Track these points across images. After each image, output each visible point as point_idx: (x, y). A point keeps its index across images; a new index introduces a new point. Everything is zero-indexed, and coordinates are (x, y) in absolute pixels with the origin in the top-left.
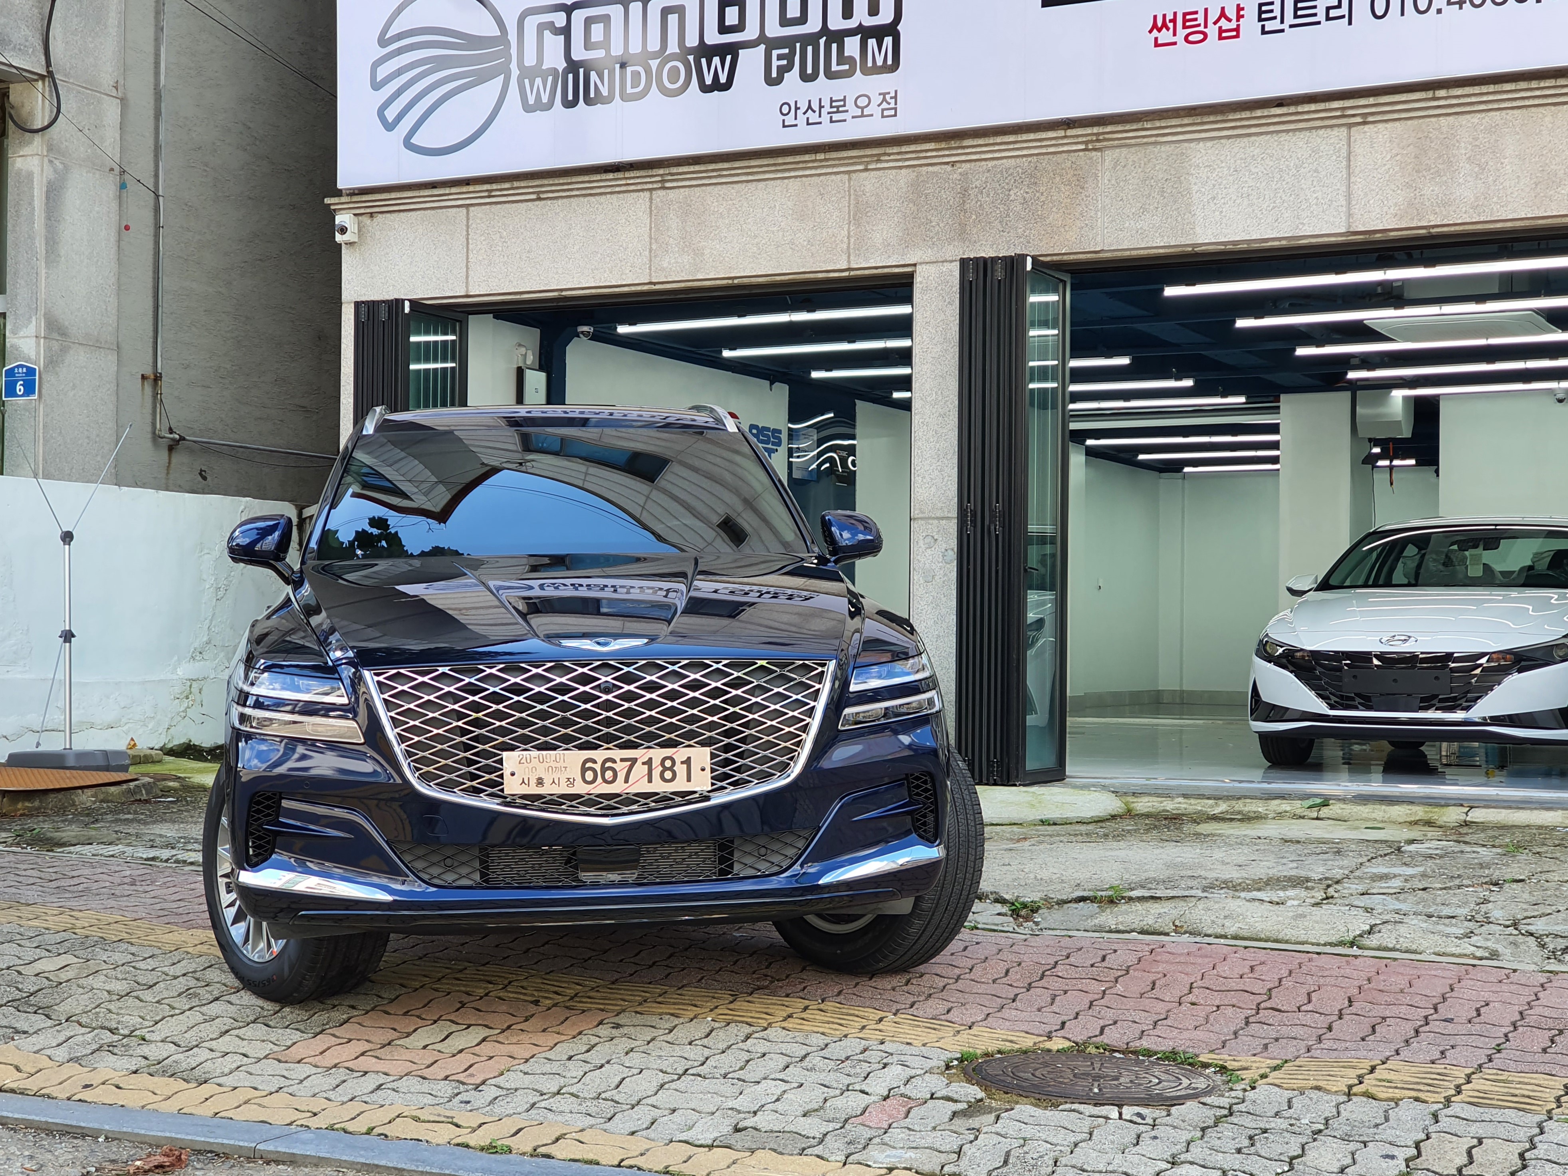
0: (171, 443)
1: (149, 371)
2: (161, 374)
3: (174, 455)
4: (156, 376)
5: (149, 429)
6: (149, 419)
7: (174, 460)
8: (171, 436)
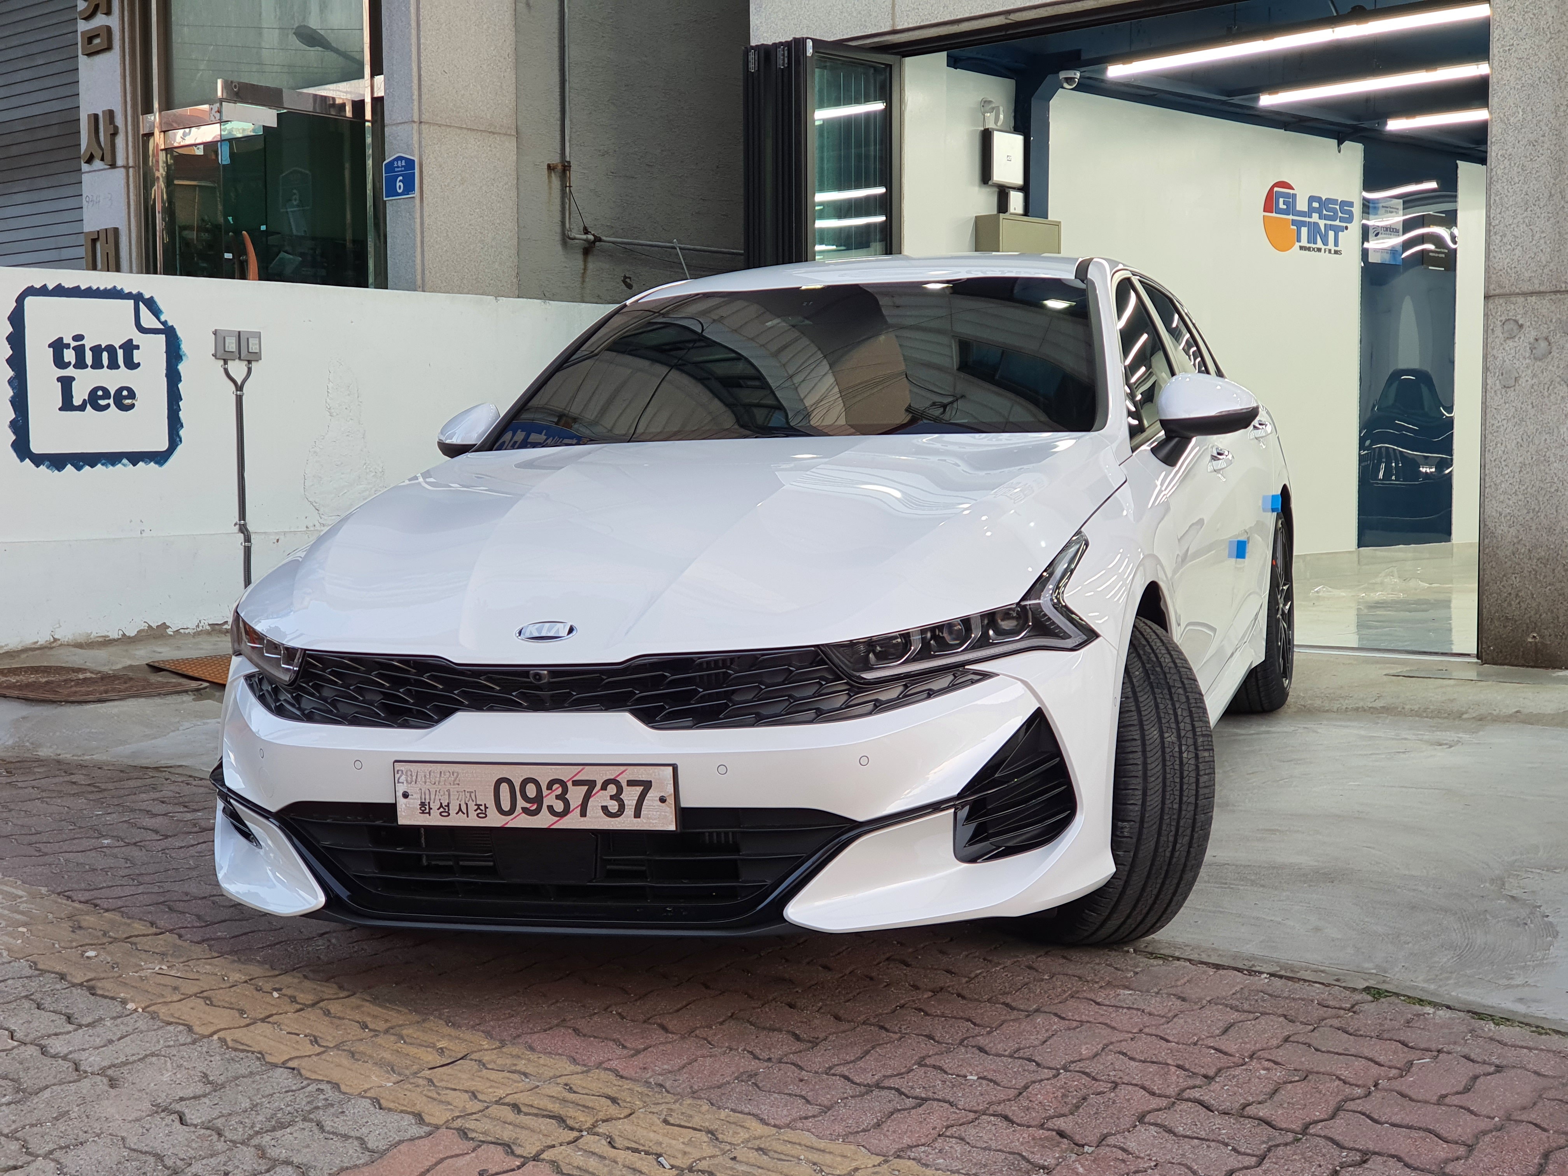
0: (587, 245)
1: (556, 159)
2: (569, 162)
3: (590, 258)
4: (564, 166)
5: (558, 229)
6: (557, 217)
7: (591, 266)
8: (584, 237)
